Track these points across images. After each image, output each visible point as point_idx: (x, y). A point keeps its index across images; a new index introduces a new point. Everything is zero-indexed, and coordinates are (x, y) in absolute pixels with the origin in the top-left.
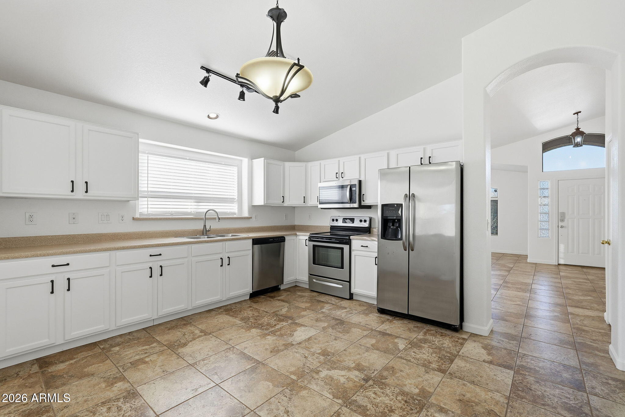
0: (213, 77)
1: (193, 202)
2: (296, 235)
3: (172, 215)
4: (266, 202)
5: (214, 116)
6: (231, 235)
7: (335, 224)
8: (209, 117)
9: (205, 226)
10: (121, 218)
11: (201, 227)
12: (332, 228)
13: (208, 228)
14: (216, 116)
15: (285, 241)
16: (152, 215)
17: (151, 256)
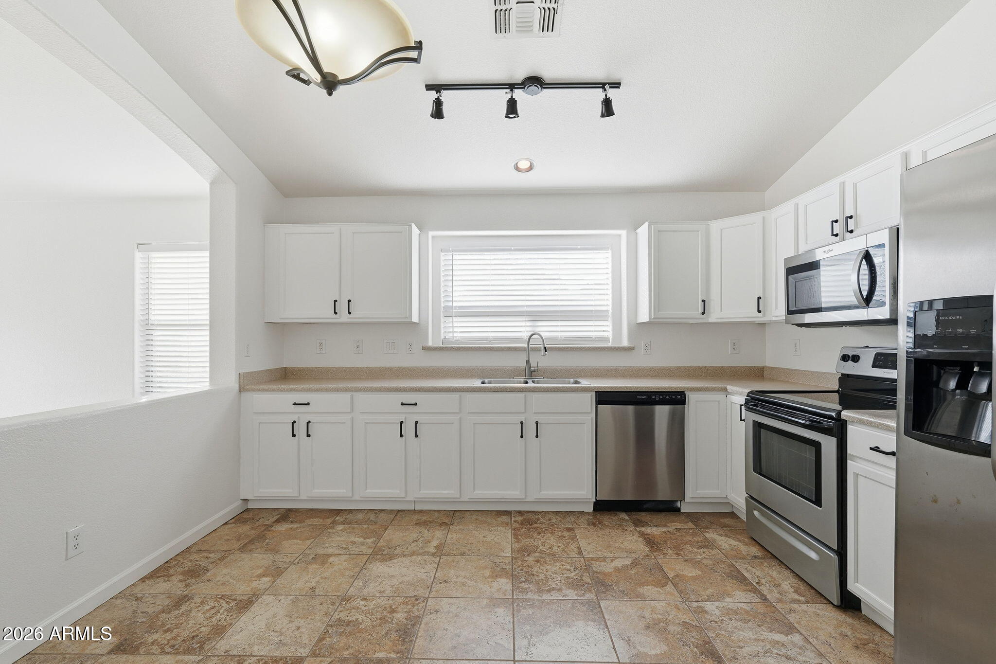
0: (446, 95)
1: (526, 321)
2: (725, 390)
3: (490, 342)
4: (654, 315)
5: (524, 165)
6: (572, 380)
7: (851, 368)
8: (517, 168)
9: (528, 361)
10: (408, 347)
11: (522, 364)
12: (845, 379)
13: (533, 365)
14: (529, 165)
15: (684, 403)
16: (462, 342)
17: (402, 404)
